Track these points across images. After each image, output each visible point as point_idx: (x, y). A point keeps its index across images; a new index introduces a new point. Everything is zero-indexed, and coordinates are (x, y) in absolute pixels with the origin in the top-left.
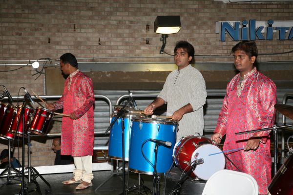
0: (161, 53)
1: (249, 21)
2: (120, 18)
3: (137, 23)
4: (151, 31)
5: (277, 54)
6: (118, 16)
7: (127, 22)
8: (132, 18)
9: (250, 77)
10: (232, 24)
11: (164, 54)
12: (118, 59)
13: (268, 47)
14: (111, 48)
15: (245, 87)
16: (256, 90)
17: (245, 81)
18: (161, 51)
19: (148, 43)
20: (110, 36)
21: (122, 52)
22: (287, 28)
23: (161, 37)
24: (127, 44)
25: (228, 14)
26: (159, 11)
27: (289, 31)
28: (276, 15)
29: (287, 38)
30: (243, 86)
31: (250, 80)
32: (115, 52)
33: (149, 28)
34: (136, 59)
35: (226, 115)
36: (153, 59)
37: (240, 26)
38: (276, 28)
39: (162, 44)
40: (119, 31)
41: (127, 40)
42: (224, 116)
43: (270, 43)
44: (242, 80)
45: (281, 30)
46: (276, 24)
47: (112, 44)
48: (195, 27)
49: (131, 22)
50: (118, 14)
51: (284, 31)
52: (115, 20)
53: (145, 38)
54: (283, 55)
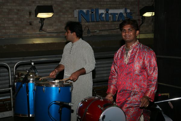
0: (40, 31)
1: (95, 9)
2: (10, 7)
3: (22, 11)
4: (33, 16)
5: (111, 30)
6: (8, 6)
7: (15, 10)
8: (18, 8)
9: (135, 48)
10: (85, 11)
11: (42, 32)
12: (11, 36)
13: (106, 26)
14: (5, 28)
15: (131, 56)
16: (141, 58)
17: (131, 51)
18: (40, 29)
19: (31, 24)
20: (4, 20)
21: (13, 31)
22: (117, 14)
23: (40, 20)
24: (16, 25)
25: (81, 5)
26: (37, 3)
27: (118, 15)
28: (109, 6)
29: (117, 20)
30: (130, 55)
31: (135, 50)
32: (7, 31)
33: (31, 14)
34: (23, 35)
35: (115, 78)
36: (35, 35)
37: (90, 13)
38: (111, 14)
39: (41, 25)
40: (10, 16)
41: (16, 22)
42: (113, 79)
43: (107, 23)
44: (128, 50)
45: (114, 15)
46: (111, 11)
47: (6, 25)
48: (61, 14)
49: (18, 10)
50: (8, 4)
51: (115, 16)
52: (6, 9)
53: (29, 21)
54: (114, 30)
